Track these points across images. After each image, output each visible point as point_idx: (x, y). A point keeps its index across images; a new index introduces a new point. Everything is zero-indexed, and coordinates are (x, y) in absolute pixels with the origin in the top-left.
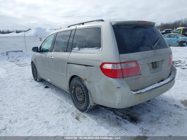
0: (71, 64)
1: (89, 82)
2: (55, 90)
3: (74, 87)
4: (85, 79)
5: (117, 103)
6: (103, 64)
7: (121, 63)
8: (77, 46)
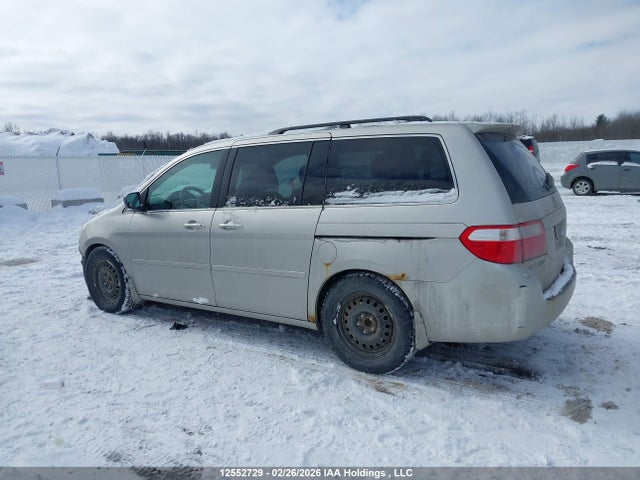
0: (329, 240)
1: (419, 283)
2: (219, 330)
3: (339, 307)
4: (403, 276)
5: (515, 327)
6: (470, 230)
7: (519, 225)
8: (348, 188)
